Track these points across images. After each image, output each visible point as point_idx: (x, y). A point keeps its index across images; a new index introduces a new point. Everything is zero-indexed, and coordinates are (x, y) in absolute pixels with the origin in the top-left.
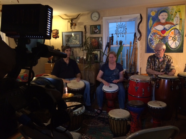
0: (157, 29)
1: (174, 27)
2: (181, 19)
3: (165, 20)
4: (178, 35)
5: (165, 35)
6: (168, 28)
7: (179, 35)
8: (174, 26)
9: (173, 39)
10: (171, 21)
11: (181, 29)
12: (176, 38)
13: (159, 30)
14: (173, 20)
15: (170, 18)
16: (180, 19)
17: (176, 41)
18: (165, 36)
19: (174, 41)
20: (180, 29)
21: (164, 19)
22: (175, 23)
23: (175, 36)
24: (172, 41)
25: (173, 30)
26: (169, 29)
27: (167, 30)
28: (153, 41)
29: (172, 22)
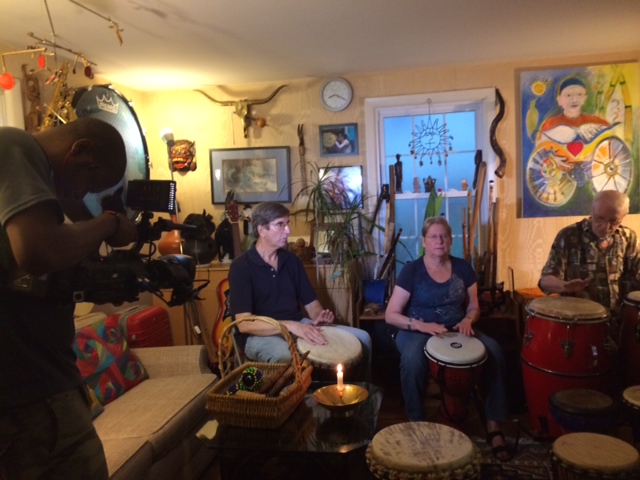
0: (554, 138)
1: (608, 133)
2: (630, 106)
3: (578, 109)
4: (622, 156)
5: (580, 157)
6: (590, 136)
7: (626, 158)
9: (605, 172)
11: (630, 137)
12: (616, 167)
13: (562, 141)
14: (602, 109)
15: (593, 103)
16: (626, 107)
17: (617, 178)
19: (611, 176)
20: (627, 140)
23: (613, 162)
24: (604, 177)
25: (606, 143)
27: (587, 142)
28: (542, 177)
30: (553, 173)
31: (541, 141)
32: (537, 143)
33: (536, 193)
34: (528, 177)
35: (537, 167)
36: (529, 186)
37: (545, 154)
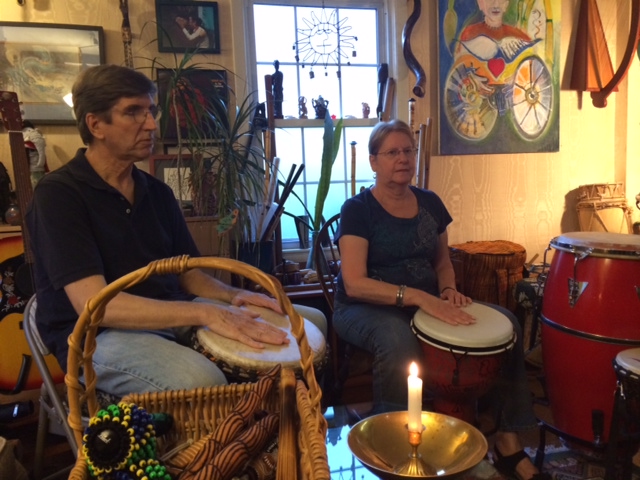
0: (474, 53)
1: (529, 51)
2: (551, 21)
4: (542, 81)
5: (502, 79)
6: (512, 53)
7: (547, 83)
8: (531, 45)
9: (527, 99)
10: (519, 25)
11: (551, 58)
12: (537, 93)
13: (483, 57)
14: (524, 20)
15: (516, 11)
16: (548, 21)
17: (538, 106)
18: (503, 86)
19: (532, 104)
20: (547, 61)
21: (496, 13)
22: (531, 34)
23: (534, 88)
24: (525, 105)
25: (527, 62)
26: (514, 57)
27: (509, 61)
28: (462, 101)
29: (523, 31)
30: (473, 98)
31: (460, 55)
32: (457, 56)
33: (454, 122)
34: (445, 101)
35: (456, 88)
36: (447, 114)
37: (465, 72)
